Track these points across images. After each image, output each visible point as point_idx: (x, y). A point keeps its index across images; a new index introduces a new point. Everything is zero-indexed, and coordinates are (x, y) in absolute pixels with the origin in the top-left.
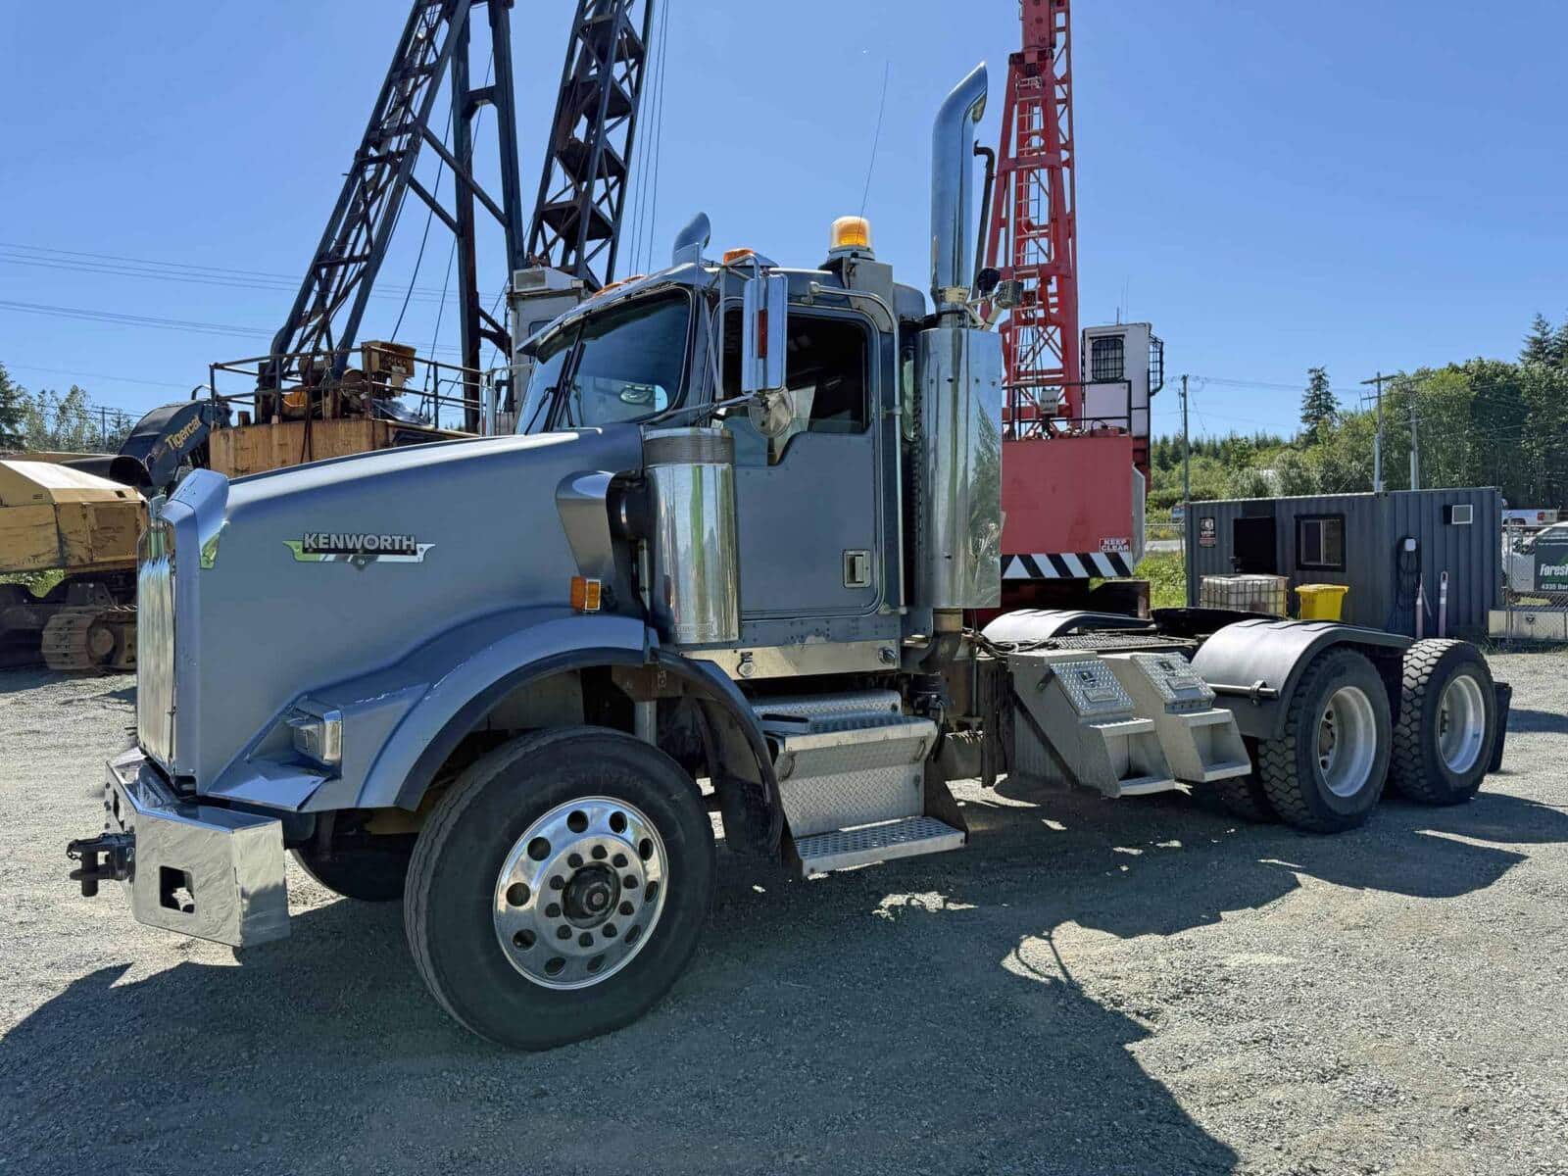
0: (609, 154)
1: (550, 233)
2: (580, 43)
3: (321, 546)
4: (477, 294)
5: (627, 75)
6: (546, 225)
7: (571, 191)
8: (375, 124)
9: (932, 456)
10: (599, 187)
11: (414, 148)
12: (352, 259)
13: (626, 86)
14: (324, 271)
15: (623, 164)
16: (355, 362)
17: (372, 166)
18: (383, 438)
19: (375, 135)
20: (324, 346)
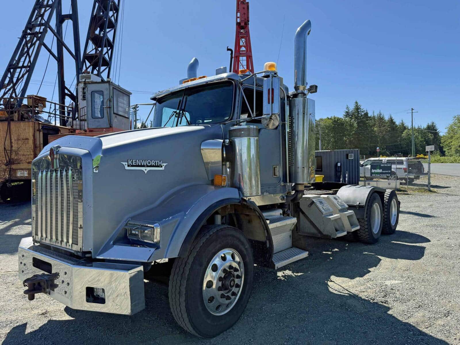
0: (108, 40)
1: (88, 64)
2: (97, 4)
3: (134, 164)
4: (64, 81)
5: (113, 15)
6: (86, 61)
7: (94, 51)
8: (29, 22)
9: (297, 136)
10: (105, 50)
11: (45, 31)
12: (23, 67)
13: (113, 19)
14: (12, 70)
15: (113, 44)
16: (25, 102)
17: (29, 36)
18: (37, 128)
19: (30, 25)
20: (14, 95)
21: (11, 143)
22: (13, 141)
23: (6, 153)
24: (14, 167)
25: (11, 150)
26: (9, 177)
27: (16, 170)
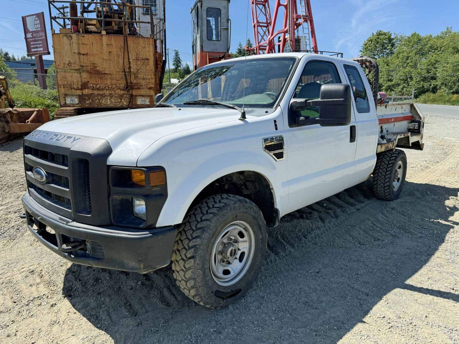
21: (129, 63)
22: (131, 60)
24: (135, 92)
25: (130, 72)
27: (136, 96)
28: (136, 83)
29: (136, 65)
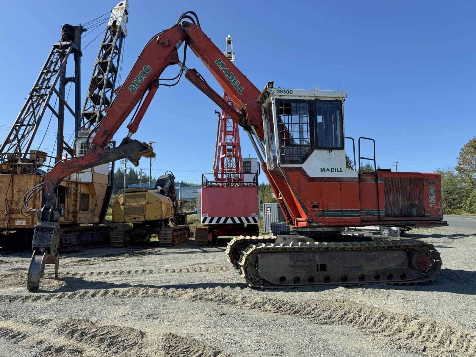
0: (106, 99)
1: (86, 120)
2: (98, 67)
4: (63, 137)
5: (112, 76)
7: (92, 108)
8: (37, 85)
11: (51, 94)
12: (28, 125)
13: (111, 80)
15: (109, 102)
18: (39, 181)
19: (37, 88)
21: (13, 194)
22: (15, 192)
23: (7, 204)
24: (13, 216)
25: (12, 201)
26: (7, 226)
27: (15, 219)
28: (17, 209)
29: (19, 195)
